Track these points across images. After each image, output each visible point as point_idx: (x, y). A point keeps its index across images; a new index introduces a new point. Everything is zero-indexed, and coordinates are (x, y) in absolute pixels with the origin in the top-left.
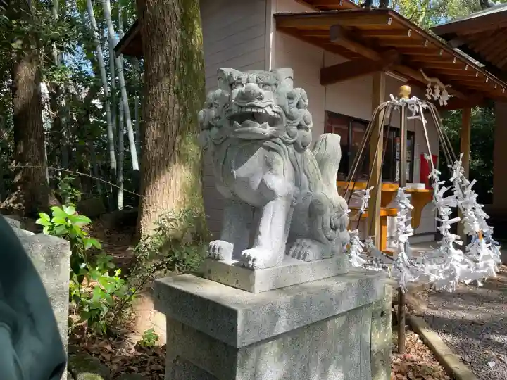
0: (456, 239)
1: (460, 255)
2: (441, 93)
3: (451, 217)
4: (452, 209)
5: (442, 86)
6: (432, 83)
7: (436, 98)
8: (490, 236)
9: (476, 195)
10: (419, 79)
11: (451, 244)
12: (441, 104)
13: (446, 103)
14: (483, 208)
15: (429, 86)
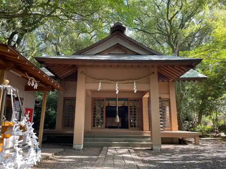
0: (20, 150)
1: (21, 157)
2: (35, 84)
3: (19, 140)
4: (20, 136)
5: (35, 81)
6: (30, 79)
7: (32, 86)
8: (38, 146)
9: (33, 129)
10: (25, 76)
11: (17, 153)
12: (35, 88)
13: (36, 88)
14: (35, 135)
15: (29, 80)
